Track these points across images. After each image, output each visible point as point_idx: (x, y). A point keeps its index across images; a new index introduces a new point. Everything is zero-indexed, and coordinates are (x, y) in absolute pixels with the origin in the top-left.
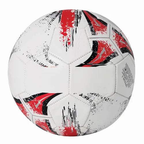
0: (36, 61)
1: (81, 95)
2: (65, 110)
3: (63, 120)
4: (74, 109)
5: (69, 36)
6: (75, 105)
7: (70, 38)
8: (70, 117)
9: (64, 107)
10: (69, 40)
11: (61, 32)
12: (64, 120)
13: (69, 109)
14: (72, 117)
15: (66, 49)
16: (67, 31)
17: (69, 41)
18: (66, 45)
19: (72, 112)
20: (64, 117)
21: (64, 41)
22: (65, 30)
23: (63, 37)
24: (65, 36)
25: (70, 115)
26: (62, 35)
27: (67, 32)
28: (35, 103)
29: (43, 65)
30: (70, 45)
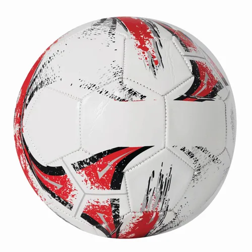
0: (104, 92)
1: (183, 149)
2: (153, 177)
3: (146, 197)
4: (168, 175)
5: (153, 51)
6: (171, 168)
7: (155, 55)
8: (158, 190)
9: (153, 172)
10: (154, 57)
11: (137, 45)
12: (148, 198)
13: (161, 174)
14: (163, 190)
15: (154, 71)
16: (146, 43)
17: (155, 59)
18: (153, 66)
19: (164, 180)
20: (148, 191)
21: (146, 58)
22: (142, 42)
23: (144, 53)
24: (146, 52)
25: (159, 187)
26: (140, 49)
27: (148, 46)
28: (98, 169)
29: (118, 99)
30: (158, 65)
